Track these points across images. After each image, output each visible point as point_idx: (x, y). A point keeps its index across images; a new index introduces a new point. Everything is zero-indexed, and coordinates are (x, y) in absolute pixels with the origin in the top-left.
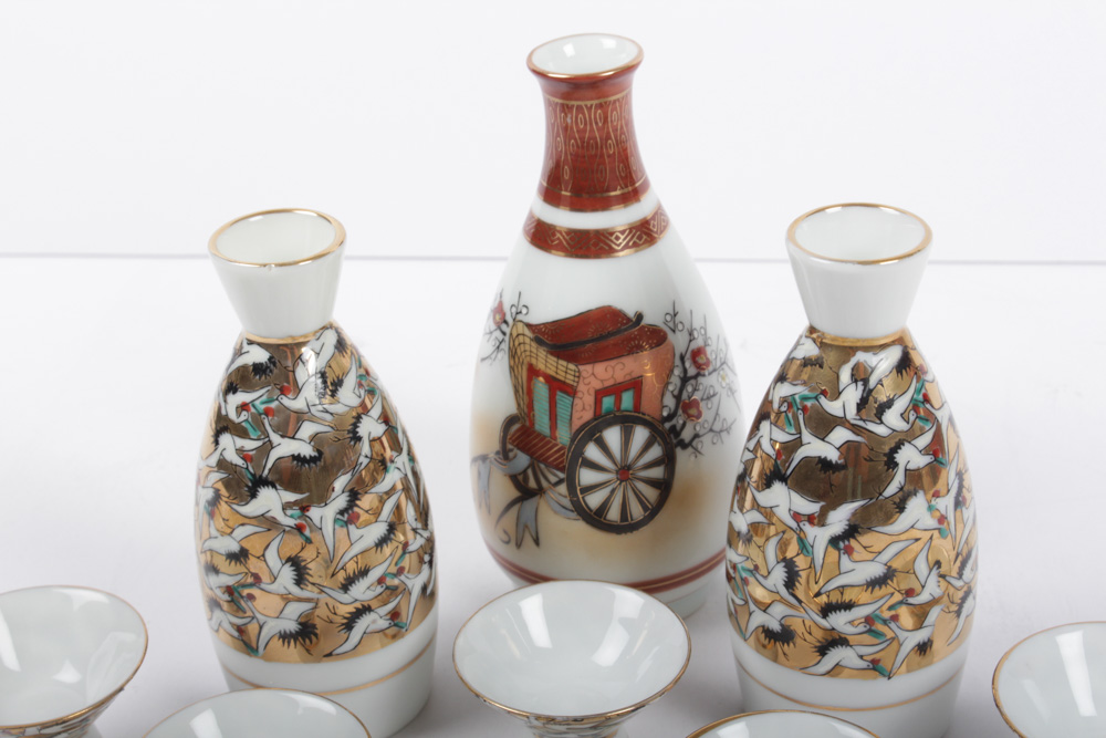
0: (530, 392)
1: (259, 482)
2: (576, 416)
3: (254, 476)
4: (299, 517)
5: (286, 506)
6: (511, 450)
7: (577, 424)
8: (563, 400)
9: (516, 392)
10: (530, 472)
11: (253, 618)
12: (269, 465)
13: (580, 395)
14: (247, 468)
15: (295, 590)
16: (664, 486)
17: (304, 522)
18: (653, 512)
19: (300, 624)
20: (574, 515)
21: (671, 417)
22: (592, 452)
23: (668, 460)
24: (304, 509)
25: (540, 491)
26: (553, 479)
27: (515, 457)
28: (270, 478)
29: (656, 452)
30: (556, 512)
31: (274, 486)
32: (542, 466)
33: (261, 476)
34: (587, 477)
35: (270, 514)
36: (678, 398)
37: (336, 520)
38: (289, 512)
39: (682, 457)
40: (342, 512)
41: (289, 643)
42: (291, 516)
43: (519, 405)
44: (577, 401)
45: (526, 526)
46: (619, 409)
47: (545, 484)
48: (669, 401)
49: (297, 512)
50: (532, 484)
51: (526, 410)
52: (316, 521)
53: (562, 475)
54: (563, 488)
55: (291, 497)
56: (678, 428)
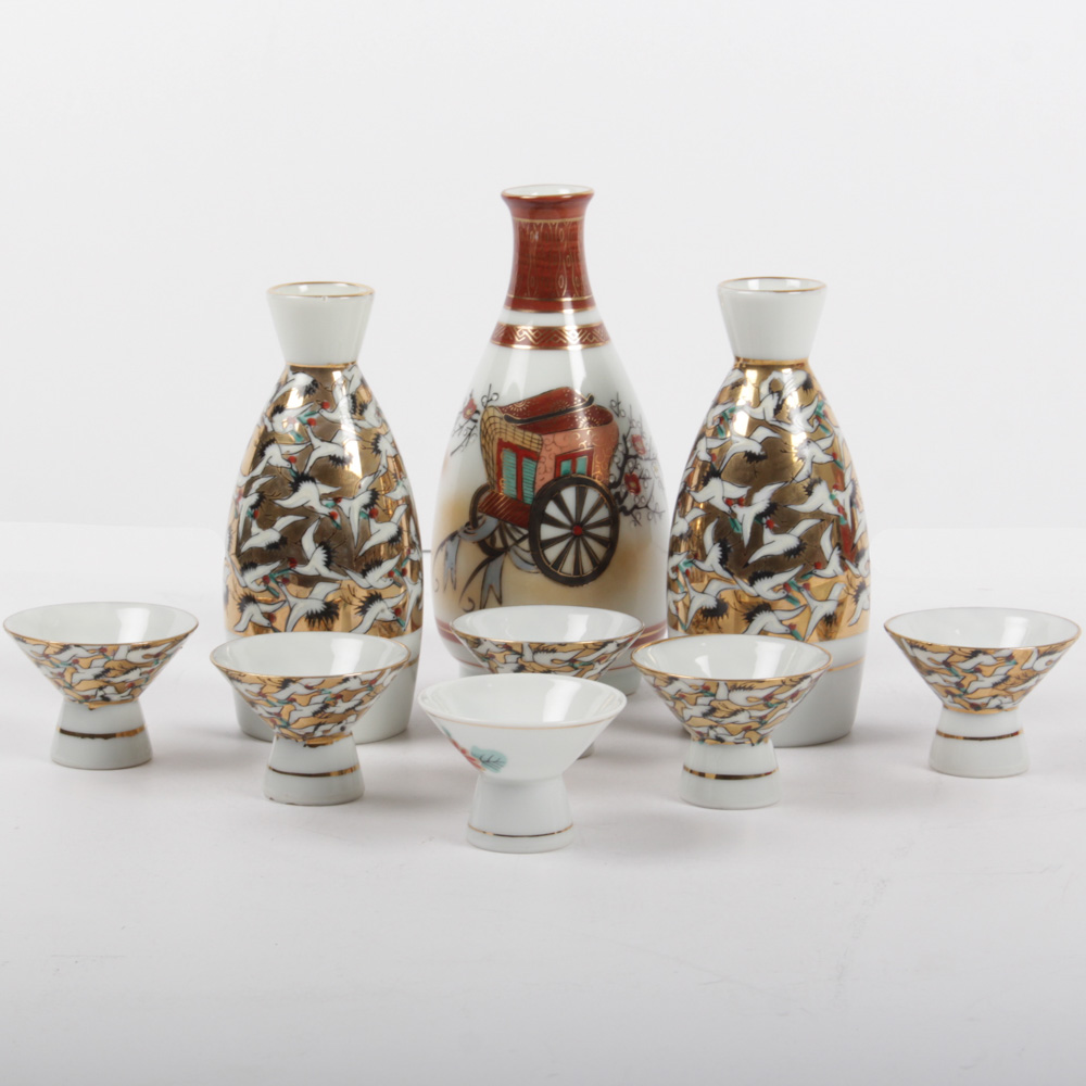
0: (499, 462)
1: (301, 478)
2: (539, 477)
3: (297, 473)
4: (333, 507)
5: (323, 497)
6: (481, 517)
7: (540, 485)
8: (528, 465)
9: (487, 463)
10: (497, 534)
11: (285, 601)
12: (310, 463)
13: (542, 460)
14: (291, 468)
15: (325, 572)
16: (611, 544)
17: (335, 511)
18: (600, 567)
19: (326, 604)
20: (534, 569)
21: (616, 484)
22: (552, 510)
23: (613, 522)
24: (337, 500)
25: (506, 549)
26: (518, 536)
27: (484, 522)
28: (311, 474)
29: (603, 513)
30: (518, 568)
31: (313, 481)
32: (509, 525)
33: (303, 473)
34: (547, 532)
35: (310, 504)
36: (622, 469)
37: (361, 513)
38: (325, 502)
39: (625, 522)
40: (365, 507)
41: (314, 623)
42: (326, 506)
43: (489, 475)
44: (540, 465)
45: (491, 587)
46: (574, 472)
47: (510, 542)
48: (615, 471)
49: (330, 502)
50: (499, 544)
51: (495, 478)
52: (346, 511)
53: (525, 532)
54: (525, 544)
55: (326, 489)
56: (622, 495)
